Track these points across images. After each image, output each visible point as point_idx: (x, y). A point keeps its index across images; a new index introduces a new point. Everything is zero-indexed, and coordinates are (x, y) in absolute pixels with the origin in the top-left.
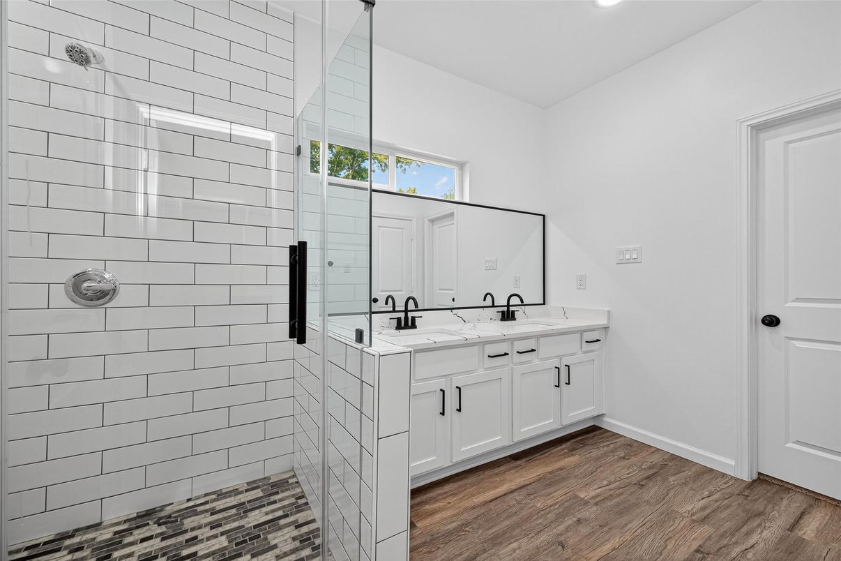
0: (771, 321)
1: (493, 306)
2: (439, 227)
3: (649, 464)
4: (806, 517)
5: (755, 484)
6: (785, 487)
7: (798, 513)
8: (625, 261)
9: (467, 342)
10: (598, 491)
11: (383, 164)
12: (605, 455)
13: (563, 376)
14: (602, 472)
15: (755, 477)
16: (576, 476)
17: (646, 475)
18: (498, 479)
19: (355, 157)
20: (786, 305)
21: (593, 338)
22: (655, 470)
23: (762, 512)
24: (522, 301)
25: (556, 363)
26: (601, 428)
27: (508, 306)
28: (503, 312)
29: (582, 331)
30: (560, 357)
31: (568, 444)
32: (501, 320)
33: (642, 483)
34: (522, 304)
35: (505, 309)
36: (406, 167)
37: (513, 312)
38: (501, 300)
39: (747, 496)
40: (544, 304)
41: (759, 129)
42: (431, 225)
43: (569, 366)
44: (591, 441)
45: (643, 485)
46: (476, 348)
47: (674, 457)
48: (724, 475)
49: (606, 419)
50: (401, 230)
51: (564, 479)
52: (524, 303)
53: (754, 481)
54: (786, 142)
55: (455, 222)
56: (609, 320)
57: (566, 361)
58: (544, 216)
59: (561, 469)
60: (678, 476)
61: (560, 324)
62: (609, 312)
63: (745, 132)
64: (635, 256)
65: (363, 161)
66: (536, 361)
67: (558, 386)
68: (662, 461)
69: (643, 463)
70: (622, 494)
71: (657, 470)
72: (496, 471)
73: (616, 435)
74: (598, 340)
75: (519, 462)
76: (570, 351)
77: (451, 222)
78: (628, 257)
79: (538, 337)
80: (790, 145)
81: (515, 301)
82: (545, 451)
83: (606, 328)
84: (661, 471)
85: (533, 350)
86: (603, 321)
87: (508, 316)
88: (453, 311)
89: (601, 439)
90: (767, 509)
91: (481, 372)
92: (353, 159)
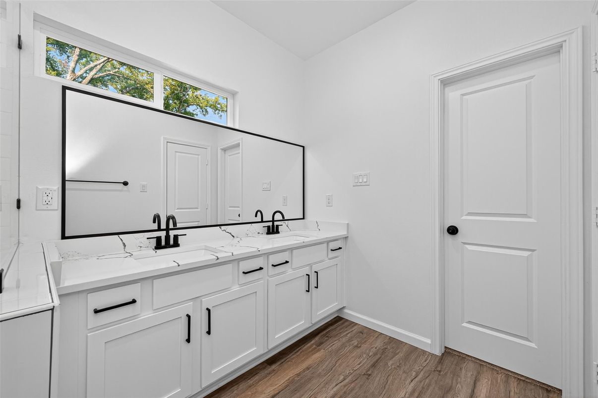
0: (453, 231)
1: (262, 221)
2: (229, 156)
3: (374, 350)
4: (478, 384)
5: (444, 356)
6: (462, 357)
7: (472, 383)
8: (359, 184)
9: (219, 261)
10: (335, 389)
11: (204, 110)
12: (343, 346)
13: (312, 282)
14: (340, 365)
15: (443, 351)
16: (319, 375)
17: (372, 363)
18: (250, 393)
19: (181, 102)
20: (462, 218)
21: (336, 247)
22: (379, 356)
23: (451, 386)
24: (283, 217)
25: (307, 270)
26: (343, 318)
27: (273, 221)
28: (269, 227)
29: (328, 242)
30: (310, 265)
31: (317, 338)
32: (267, 234)
33: (369, 373)
34: (284, 220)
35: (270, 224)
36: (222, 114)
37: (277, 226)
38: (268, 217)
39: (440, 371)
40: (303, 218)
41: (445, 83)
42: (223, 153)
43: (317, 272)
44: (334, 333)
45: (370, 375)
46: (230, 266)
47: (392, 340)
48: (424, 352)
49: (346, 311)
50: (197, 156)
51: (310, 380)
52: (285, 219)
53: (443, 354)
54: (462, 95)
55: (240, 151)
56: (348, 232)
57: (315, 268)
58: (303, 147)
59: (308, 368)
60: (394, 359)
61: (314, 236)
62: (348, 224)
63: (436, 85)
64: (365, 180)
65: (188, 106)
66: (290, 272)
67: (308, 291)
68: (383, 346)
69: (370, 350)
70: (353, 389)
71: (380, 356)
72: (250, 382)
73: (353, 324)
74: (340, 248)
75: (274, 367)
76: (319, 258)
77: (238, 152)
78: (361, 181)
79: (291, 249)
80: (464, 97)
81: (278, 217)
82: (298, 349)
83: (346, 238)
84: (383, 356)
85: (287, 262)
86: (343, 233)
87: (273, 230)
88: (222, 227)
89: (341, 329)
90: (454, 384)
91: (236, 288)
92: (180, 103)
